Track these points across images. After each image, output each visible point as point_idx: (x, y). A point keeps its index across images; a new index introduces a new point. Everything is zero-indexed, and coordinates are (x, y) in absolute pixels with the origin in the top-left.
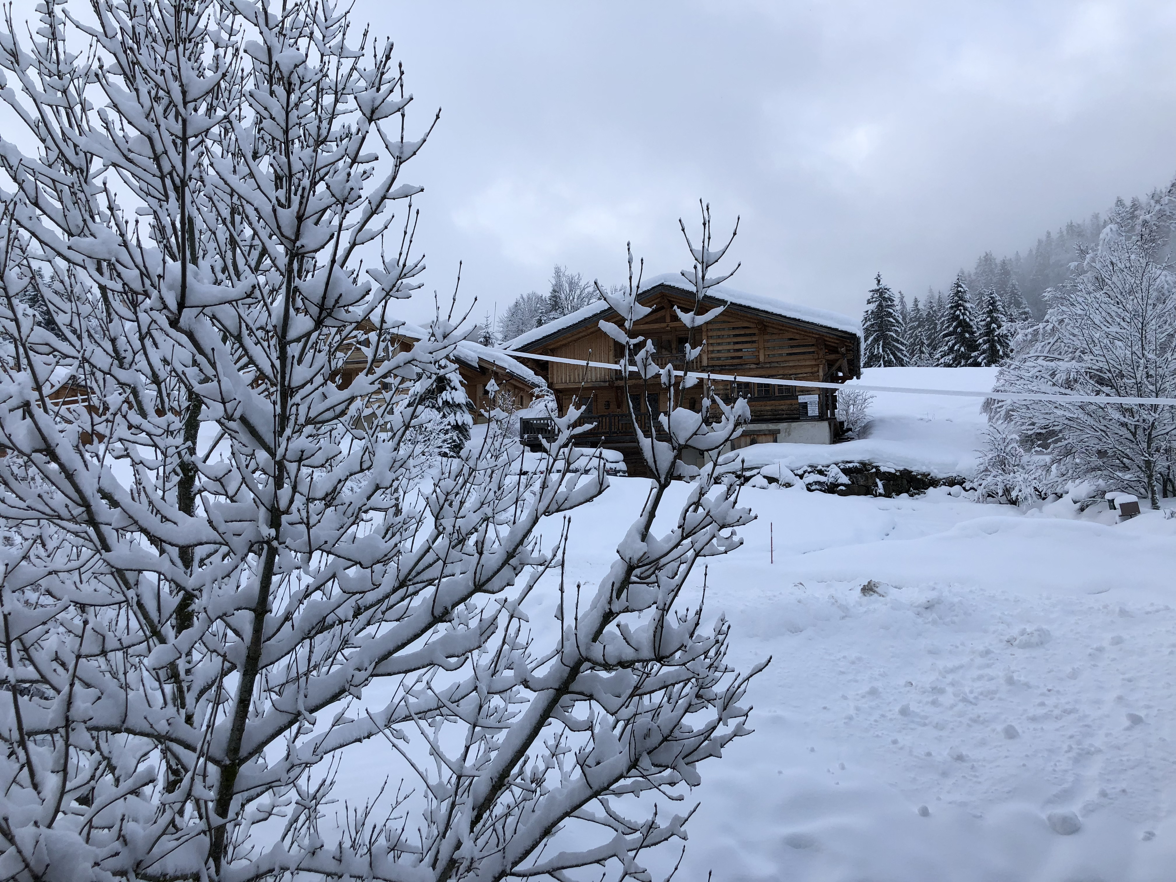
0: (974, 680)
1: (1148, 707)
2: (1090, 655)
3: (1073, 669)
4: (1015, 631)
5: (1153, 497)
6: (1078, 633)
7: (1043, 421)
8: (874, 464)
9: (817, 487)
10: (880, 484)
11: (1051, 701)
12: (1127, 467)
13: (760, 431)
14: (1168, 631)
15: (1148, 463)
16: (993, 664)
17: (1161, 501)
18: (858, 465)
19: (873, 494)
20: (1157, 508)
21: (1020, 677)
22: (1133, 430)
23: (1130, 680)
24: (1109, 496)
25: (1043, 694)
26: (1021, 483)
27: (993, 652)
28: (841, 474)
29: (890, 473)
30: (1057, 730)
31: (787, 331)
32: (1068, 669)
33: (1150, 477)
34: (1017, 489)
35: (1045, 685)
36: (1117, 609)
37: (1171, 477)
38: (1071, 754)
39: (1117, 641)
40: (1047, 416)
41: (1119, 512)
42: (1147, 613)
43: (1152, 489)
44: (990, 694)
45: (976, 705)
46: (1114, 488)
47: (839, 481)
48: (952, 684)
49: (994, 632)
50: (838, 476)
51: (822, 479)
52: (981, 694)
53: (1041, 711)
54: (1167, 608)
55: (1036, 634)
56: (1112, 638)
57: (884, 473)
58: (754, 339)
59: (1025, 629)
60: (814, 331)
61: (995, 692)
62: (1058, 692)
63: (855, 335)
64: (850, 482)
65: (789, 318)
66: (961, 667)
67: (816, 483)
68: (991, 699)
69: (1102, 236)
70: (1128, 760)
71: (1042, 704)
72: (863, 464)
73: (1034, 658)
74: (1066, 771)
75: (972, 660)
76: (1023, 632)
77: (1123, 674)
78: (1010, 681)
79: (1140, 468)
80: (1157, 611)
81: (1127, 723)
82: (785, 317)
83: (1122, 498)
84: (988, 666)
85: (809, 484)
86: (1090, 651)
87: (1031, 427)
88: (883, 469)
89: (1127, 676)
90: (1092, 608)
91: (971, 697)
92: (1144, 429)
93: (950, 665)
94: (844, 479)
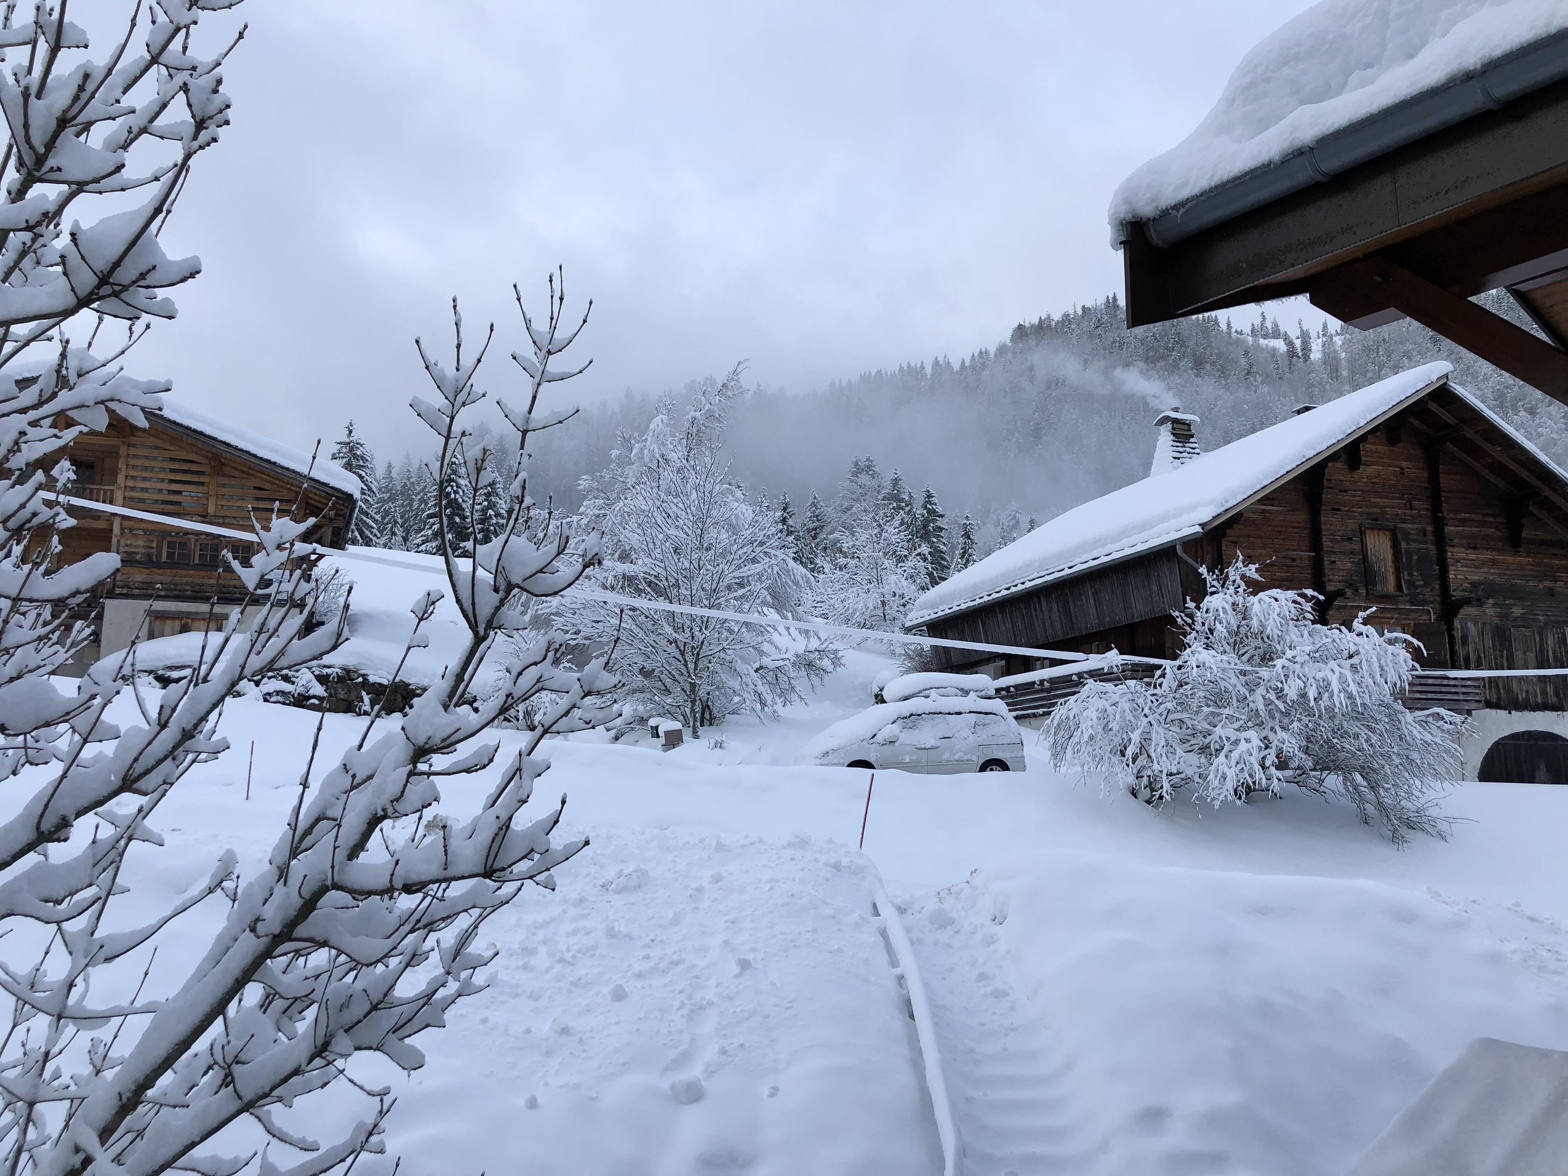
0: (568, 935)
1: (754, 950)
2: (691, 896)
3: (676, 913)
4: (610, 874)
5: (694, 725)
6: (676, 872)
7: (591, 630)
8: (361, 672)
9: (279, 698)
10: (366, 698)
11: (656, 952)
12: (668, 691)
13: (197, 613)
14: (764, 866)
15: (693, 685)
16: (589, 914)
17: (701, 731)
18: (339, 671)
19: (355, 712)
20: (697, 737)
21: (621, 927)
22: (682, 649)
23: (733, 922)
24: (652, 722)
25: (646, 946)
26: (547, 704)
27: (587, 900)
28: (315, 683)
29: (380, 685)
30: (665, 985)
31: (253, 476)
32: (670, 915)
33: (693, 702)
34: (541, 712)
35: (647, 936)
36: (714, 844)
37: (710, 703)
38: (684, 1011)
39: (717, 879)
40: (595, 625)
41: (662, 740)
42: (743, 846)
43: (695, 716)
44: (589, 951)
45: (574, 965)
46: (655, 713)
47: (311, 692)
48: (544, 942)
49: (587, 876)
50: (310, 685)
51: (287, 687)
52: (579, 951)
53: (645, 966)
54: (761, 841)
55: (634, 875)
56: (712, 876)
57: (373, 684)
58: (202, 479)
59: (622, 870)
60: (295, 482)
61: (595, 948)
62: (662, 941)
63: (351, 496)
64: (326, 694)
65: (261, 459)
66: (553, 920)
67: (278, 693)
68: (592, 956)
69: (652, 426)
70: (742, 1011)
71: (647, 957)
72: (347, 671)
73: (633, 904)
74: (681, 1031)
75: (564, 911)
76: (620, 875)
77: (725, 915)
78: (611, 933)
79: (685, 692)
80: (752, 844)
81: (736, 970)
82: (255, 456)
83: (667, 725)
84: (583, 917)
85: (269, 694)
86: (690, 892)
87: (574, 636)
88: (372, 679)
89: (730, 917)
90: (689, 843)
91: (568, 956)
92: (693, 647)
93: (540, 919)
94: (318, 690)
